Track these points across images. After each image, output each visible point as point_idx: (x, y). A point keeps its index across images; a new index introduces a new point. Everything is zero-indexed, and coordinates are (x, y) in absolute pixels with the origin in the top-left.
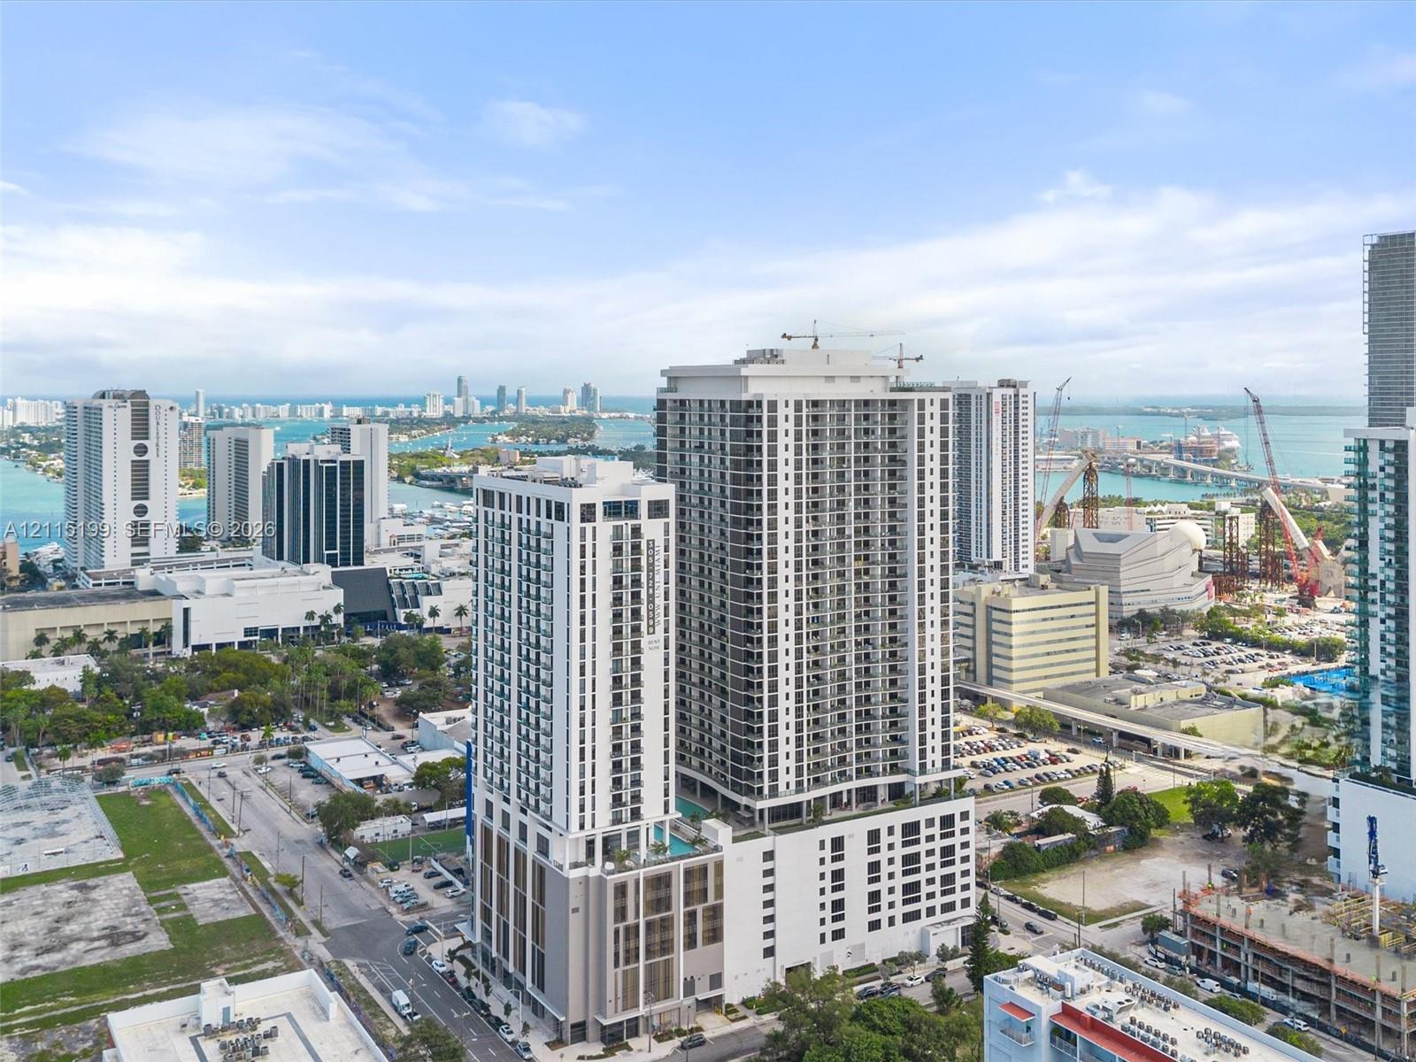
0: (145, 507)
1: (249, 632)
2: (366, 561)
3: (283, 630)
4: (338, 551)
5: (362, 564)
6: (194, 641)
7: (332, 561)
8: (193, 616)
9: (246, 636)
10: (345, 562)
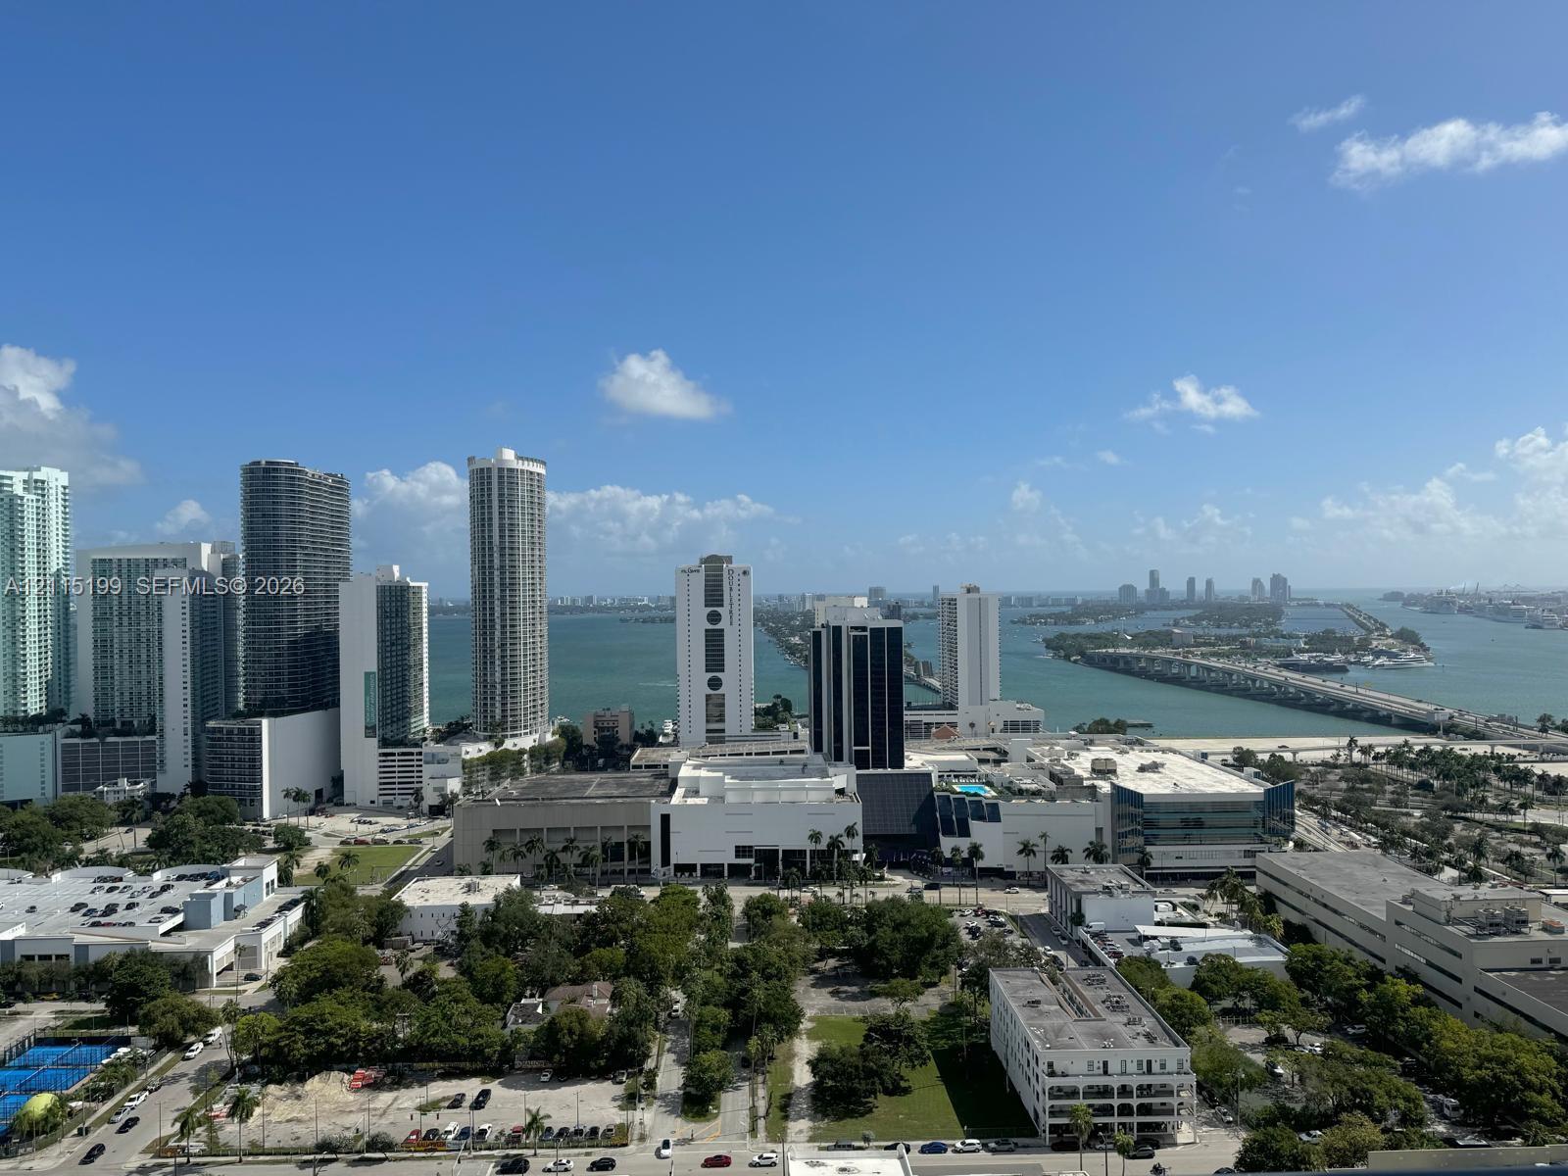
0: (719, 680)
1: (741, 851)
2: (907, 763)
3: (784, 851)
4: (870, 748)
5: (901, 765)
6: (674, 860)
7: (860, 761)
8: (674, 826)
9: (737, 856)
10: (879, 763)
